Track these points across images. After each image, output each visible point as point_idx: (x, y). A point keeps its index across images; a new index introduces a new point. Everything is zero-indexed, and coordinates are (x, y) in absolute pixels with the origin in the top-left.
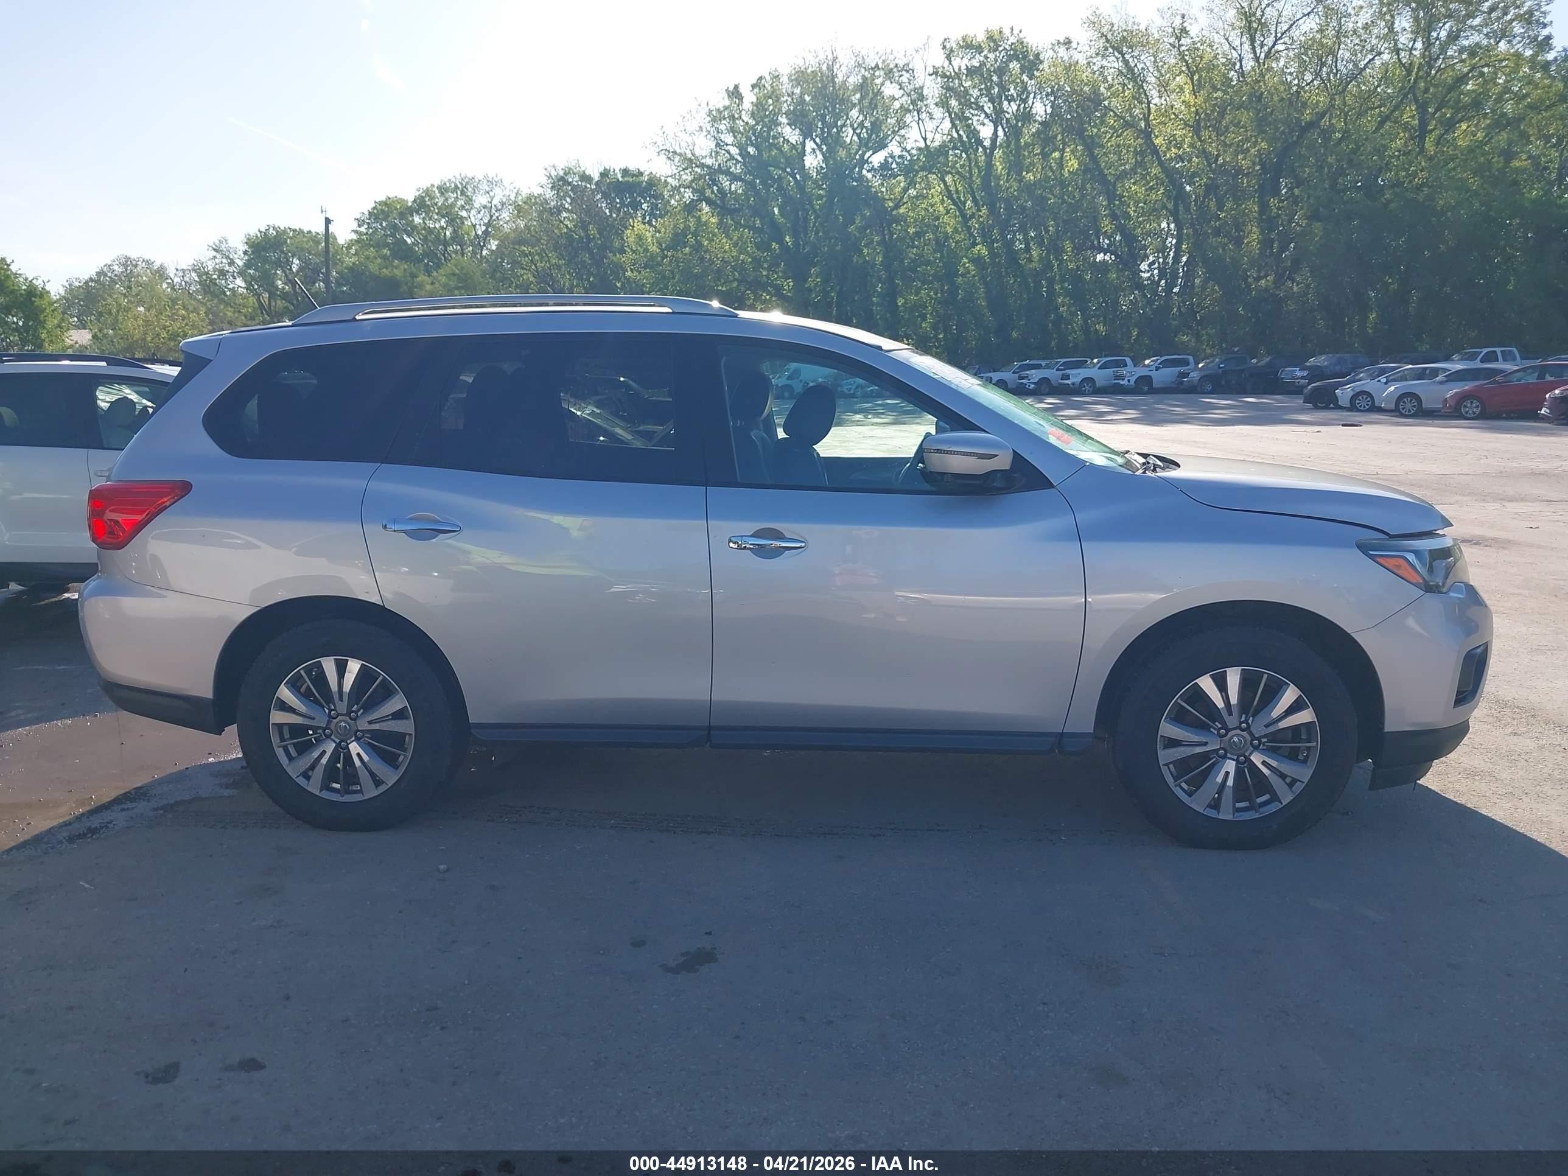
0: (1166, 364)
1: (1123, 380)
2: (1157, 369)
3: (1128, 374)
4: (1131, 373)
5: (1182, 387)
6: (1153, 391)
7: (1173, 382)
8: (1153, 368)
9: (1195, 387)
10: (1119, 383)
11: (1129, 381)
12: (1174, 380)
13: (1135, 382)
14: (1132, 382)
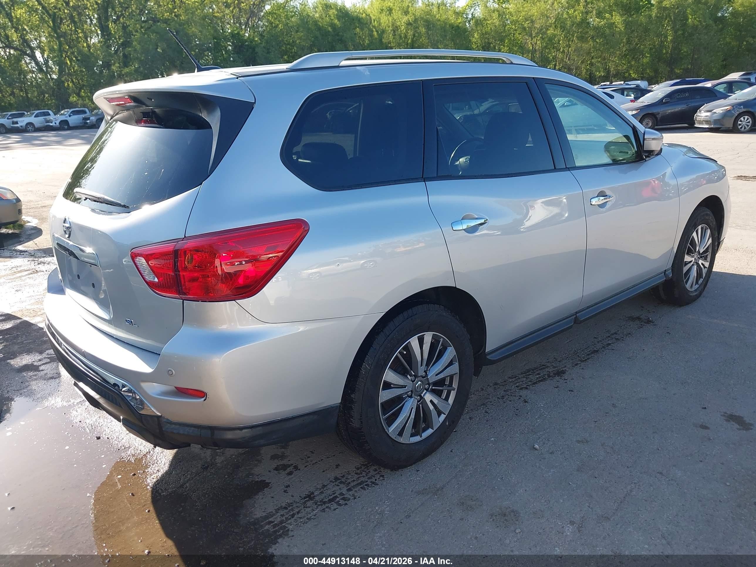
0: (75, 113)
1: (52, 123)
2: (70, 116)
3: (54, 120)
4: (55, 119)
5: (87, 125)
6: (70, 128)
7: (81, 123)
8: (67, 115)
9: (95, 125)
10: (49, 125)
11: (55, 123)
12: (81, 121)
13: (60, 123)
14: (58, 124)
